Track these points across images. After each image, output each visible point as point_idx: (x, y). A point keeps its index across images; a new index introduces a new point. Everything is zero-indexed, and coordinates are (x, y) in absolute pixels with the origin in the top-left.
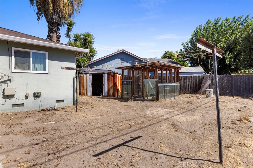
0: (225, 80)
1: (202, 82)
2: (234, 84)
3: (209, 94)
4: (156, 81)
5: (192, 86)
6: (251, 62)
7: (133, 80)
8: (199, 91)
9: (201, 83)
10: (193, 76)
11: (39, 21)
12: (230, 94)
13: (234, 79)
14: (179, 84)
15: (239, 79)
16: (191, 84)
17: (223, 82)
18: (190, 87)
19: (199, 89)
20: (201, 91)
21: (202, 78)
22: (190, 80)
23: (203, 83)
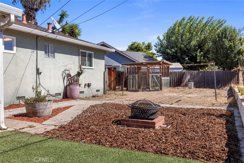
0: (200, 75)
1: (183, 76)
2: (206, 78)
3: (190, 86)
4: (160, 75)
5: (175, 81)
6: (217, 60)
7: (139, 75)
8: (181, 85)
9: (183, 78)
10: (176, 72)
11: (14, 4)
12: (203, 87)
13: (206, 74)
14: (169, 78)
15: (209, 74)
16: (175, 79)
17: (199, 77)
18: (173, 81)
19: (180, 83)
20: (182, 85)
21: (183, 73)
22: (174, 75)
23: (184, 78)
